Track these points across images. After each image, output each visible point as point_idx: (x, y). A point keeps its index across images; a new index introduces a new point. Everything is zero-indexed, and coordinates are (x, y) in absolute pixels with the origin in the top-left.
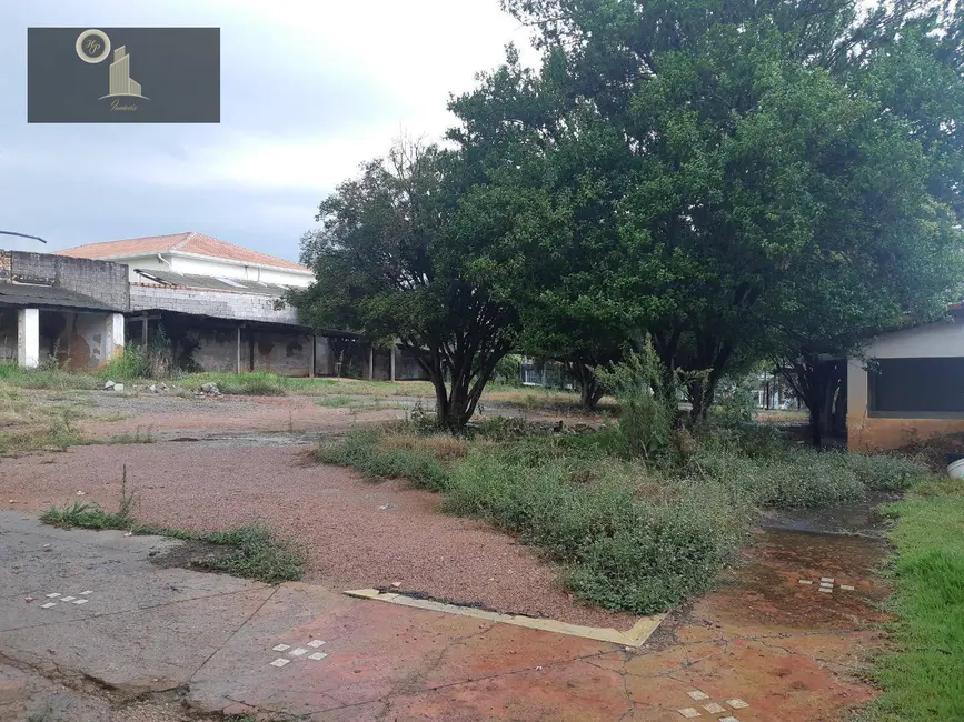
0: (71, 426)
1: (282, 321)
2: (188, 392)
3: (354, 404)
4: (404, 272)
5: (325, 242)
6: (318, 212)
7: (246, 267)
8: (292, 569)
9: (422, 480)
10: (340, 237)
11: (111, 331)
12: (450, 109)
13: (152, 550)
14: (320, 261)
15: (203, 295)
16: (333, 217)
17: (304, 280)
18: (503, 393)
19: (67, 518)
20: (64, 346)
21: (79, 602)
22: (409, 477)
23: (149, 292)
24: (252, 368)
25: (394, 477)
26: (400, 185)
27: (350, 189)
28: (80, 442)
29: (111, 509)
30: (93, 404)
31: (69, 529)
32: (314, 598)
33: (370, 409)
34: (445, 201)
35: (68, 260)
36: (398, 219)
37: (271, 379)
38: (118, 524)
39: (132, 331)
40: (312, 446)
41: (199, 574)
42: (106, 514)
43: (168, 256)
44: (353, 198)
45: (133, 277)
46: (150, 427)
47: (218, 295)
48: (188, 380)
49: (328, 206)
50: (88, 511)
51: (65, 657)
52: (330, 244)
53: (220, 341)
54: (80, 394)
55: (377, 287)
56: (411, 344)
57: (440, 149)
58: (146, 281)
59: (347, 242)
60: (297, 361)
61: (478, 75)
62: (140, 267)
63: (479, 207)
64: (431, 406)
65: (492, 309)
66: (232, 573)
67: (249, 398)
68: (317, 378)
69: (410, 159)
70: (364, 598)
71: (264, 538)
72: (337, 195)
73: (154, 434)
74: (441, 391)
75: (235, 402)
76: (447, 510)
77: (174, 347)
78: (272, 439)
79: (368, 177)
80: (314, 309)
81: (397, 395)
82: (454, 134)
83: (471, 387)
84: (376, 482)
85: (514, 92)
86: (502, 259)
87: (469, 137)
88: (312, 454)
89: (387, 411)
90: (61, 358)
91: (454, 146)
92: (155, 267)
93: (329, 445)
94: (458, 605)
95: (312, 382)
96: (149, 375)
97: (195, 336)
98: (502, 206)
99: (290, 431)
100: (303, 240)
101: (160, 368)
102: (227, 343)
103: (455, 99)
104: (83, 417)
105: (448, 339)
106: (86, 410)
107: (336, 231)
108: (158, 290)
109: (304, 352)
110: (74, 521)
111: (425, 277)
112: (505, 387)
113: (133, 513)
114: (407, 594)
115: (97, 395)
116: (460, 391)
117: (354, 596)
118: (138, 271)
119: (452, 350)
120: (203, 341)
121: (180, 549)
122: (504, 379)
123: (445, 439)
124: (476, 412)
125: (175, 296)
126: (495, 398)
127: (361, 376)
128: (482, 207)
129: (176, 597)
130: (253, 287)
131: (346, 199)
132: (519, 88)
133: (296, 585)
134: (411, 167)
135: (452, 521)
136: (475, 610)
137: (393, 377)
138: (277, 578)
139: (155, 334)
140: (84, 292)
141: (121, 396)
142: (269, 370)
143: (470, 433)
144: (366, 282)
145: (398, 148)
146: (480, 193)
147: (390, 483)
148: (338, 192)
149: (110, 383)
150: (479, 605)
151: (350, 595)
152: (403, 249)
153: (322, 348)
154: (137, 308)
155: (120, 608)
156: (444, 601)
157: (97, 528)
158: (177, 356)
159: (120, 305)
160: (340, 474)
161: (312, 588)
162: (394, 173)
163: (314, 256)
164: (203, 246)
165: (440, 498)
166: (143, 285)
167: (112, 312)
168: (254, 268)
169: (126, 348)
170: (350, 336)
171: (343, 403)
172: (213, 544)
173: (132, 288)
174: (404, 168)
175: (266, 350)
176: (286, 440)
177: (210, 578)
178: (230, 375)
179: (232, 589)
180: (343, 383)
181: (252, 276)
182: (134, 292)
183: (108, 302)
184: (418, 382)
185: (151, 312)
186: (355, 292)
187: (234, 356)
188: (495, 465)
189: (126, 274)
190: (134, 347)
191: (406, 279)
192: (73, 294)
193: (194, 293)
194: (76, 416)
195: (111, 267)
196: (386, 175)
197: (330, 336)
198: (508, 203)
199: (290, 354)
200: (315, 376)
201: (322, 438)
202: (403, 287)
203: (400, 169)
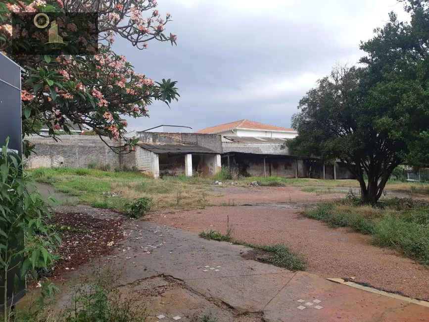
0: (206, 199)
1: (282, 154)
2: (246, 185)
3: (318, 190)
4: (340, 128)
5: (302, 118)
6: (298, 105)
7: (266, 132)
8: (301, 265)
9: (358, 228)
10: (309, 115)
11: (216, 161)
12: (361, 49)
13: (241, 251)
14: (300, 126)
15: (249, 145)
16: (305, 106)
17: (293, 135)
18: (396, 185)
19: (208, 235)
20: (200, 168)
21: (216, 270)
22: (351, 226)
23: (229, 145)
24: (271, 175)
25: (343, 226)
26: (337, 88)
27: (313, 93)
28: (209, 205)
29: (224, 233)
30: (211, 190)
31: (209, 240)
32: (312, 280)
33: (325, 193)
34: (361, 92)
35: (200, 135)
36: (337, 104)
37: (279, 179)
38: (227, 239)
39: (224, 161)
40: (301, 210)
41: (261, 263)
42: (222, 235)
43: (235, 130)
44: (314, 97)
45: (223, 140)
46: (233, 200)
47: (255, 144)
48: (245, 181)
49: (302, 102)
50: (215, 233)
51: (214, 293)
52: (304, 118)
53: (257, 164)
54: (206, 186)
55: (328, 136)
56: (345, 162)
57: (357, 68)
58: (228, 141)
59: (312, 116)
60: (290, 172)
61: (375, 30)
62: (225, 136)
63: (381, 93)
64: (357, 191)
65: (389, 143)
66: (275, 265)
67: (271, 188)
68: (299, 179)
69: (341, 75)
70: (337, 283)
71: (286, 250)
72: (307, 96)
73: (236, 203)
74: (363, 184)
75: (265, 189)
76: (375, 244)
77: (239, 166)
78: (282, 206)
79: (321, 86)
80: (298, 148)
81: (338, 186)
82: (364, 60)
83: (379, 182)
84: (334, 228)
85: (396, 35)
86: (395, 117)
87: (372, 60)
88: (302, 213)
89: (335, 194)
90: (200, 172)
91: (364, 66)
92: (231, 135)
93: (309, 210)
94: (387, 292)
95: (297, 181)
96: (231, 179)
97: (247, 162)
98: (394, 91)
99: (290, 202)
100: (292, 118)
101: (235, 176)
102: (259, 165)
103: (364, 43)
104: (209, 195)
105: (365, 159)
106: (210, 193)
107: (307, 112)
108: (232, 144)
109: (292, 167)
110: (210, 237)
111: (351, 129)
112: (397, 182)
113: (232, 235)
114: (360, 284)
115: (213, 187)
116: (373, 184)
117: (332, 281)
118: (225, 137)
119: (368, 164)
120: (250, 164)
121: (252, 252)
122: (395, 178)
123: (368, 208)
124: (382, 195)
125: (239, 146)
126: (392, 188)
127: (319, 177)
128: (382, 92)
129: (253, 272)
130: (269, 140)
131: (312, 98)
132: (399, 32)
133: (303, 272)
134: (342, 79)
135: (377, 249)
136: (397, 295)
137: (335, 177)
138: (295, 269)
139: (232, 162)
140: (206, 147)
141: (221, 187)
142: (278, 175)
143: (381, 206)
144: (323, 134)
145: (335, 71)
146: (381, 86)
147: (341, 229)
148: (307, 95)
149: (217, 182)
150: (399, 293)
151: (330, 281)
152: (340, 117)
153: (300, 165)
154: (225, 152)
155: (232, 274)
156: (380, 289)
157: (219, 240)
158: (241, 170)
159: (219, 151)
160: (316, 223)
161: (311, 275)
162: (334, 82)
163: (298, 124)
164: (250, 125)
165: (370, 238)
166: (227, 142)
167: (216, 154)
168: (269, 132)
169: (222, 168)
170: (314, 159)
171: (312, 190)
172: (265, 250)
173: (223, 144)
174: (338, 79)
175: (276, 167)
176: (289, 206)
177: (266, 265)
178: (262, 178)
179: (275, 271)
180: (312, 180)
181: (269, 136)
182: (224, 145)
183: (215, 150)
184: (348, 180)
185: (231, 153)
186: (317, 139)
187: (263, 170)
188: (399, 222)
189: (221, 138)
190: (224, 167)
191: (341, 131)
192: (202, 147)
193: (246, 144)
194: (207, 195)
195: (215, 136)
196: (330, 84)
197: (304, 160)
198: (397, 89)
199: (286, 168)
200: (298, 177)
201: (306, 206)
202: (340, 135)
203: (337, 80)
